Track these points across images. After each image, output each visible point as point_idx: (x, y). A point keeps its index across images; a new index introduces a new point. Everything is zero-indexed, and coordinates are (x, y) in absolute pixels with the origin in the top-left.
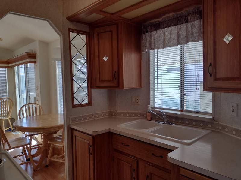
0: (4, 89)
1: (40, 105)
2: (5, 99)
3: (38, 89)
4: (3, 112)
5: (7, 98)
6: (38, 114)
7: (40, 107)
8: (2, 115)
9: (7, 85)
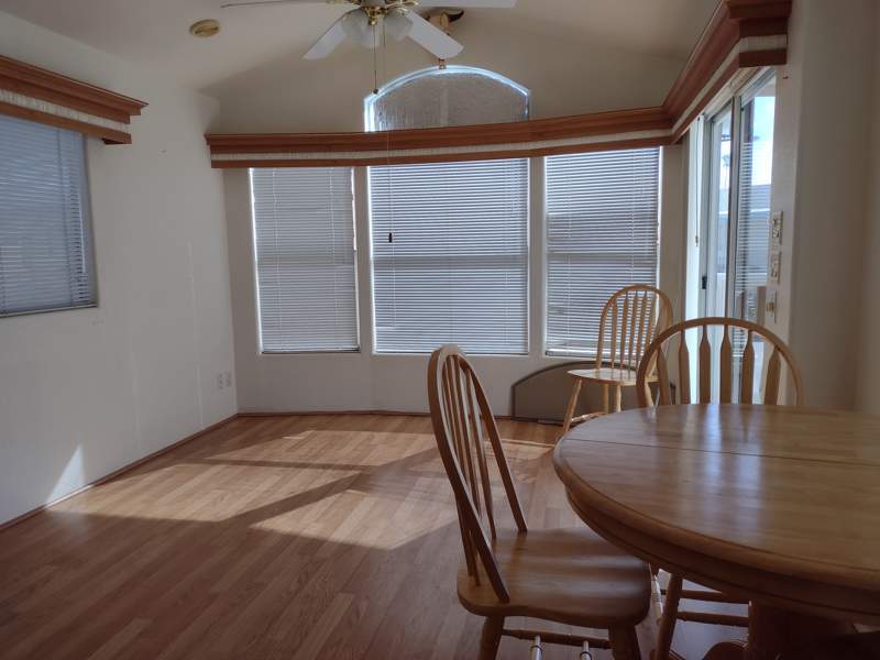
0: (646, 248)
1: (784, 337)
2: (641, 293)
3: (780, 235)
4: (630, 352)
5: (654, 289)
6: (758, 397)
7: (778, 349)
8: (626, 362)
9: (659, 228)
